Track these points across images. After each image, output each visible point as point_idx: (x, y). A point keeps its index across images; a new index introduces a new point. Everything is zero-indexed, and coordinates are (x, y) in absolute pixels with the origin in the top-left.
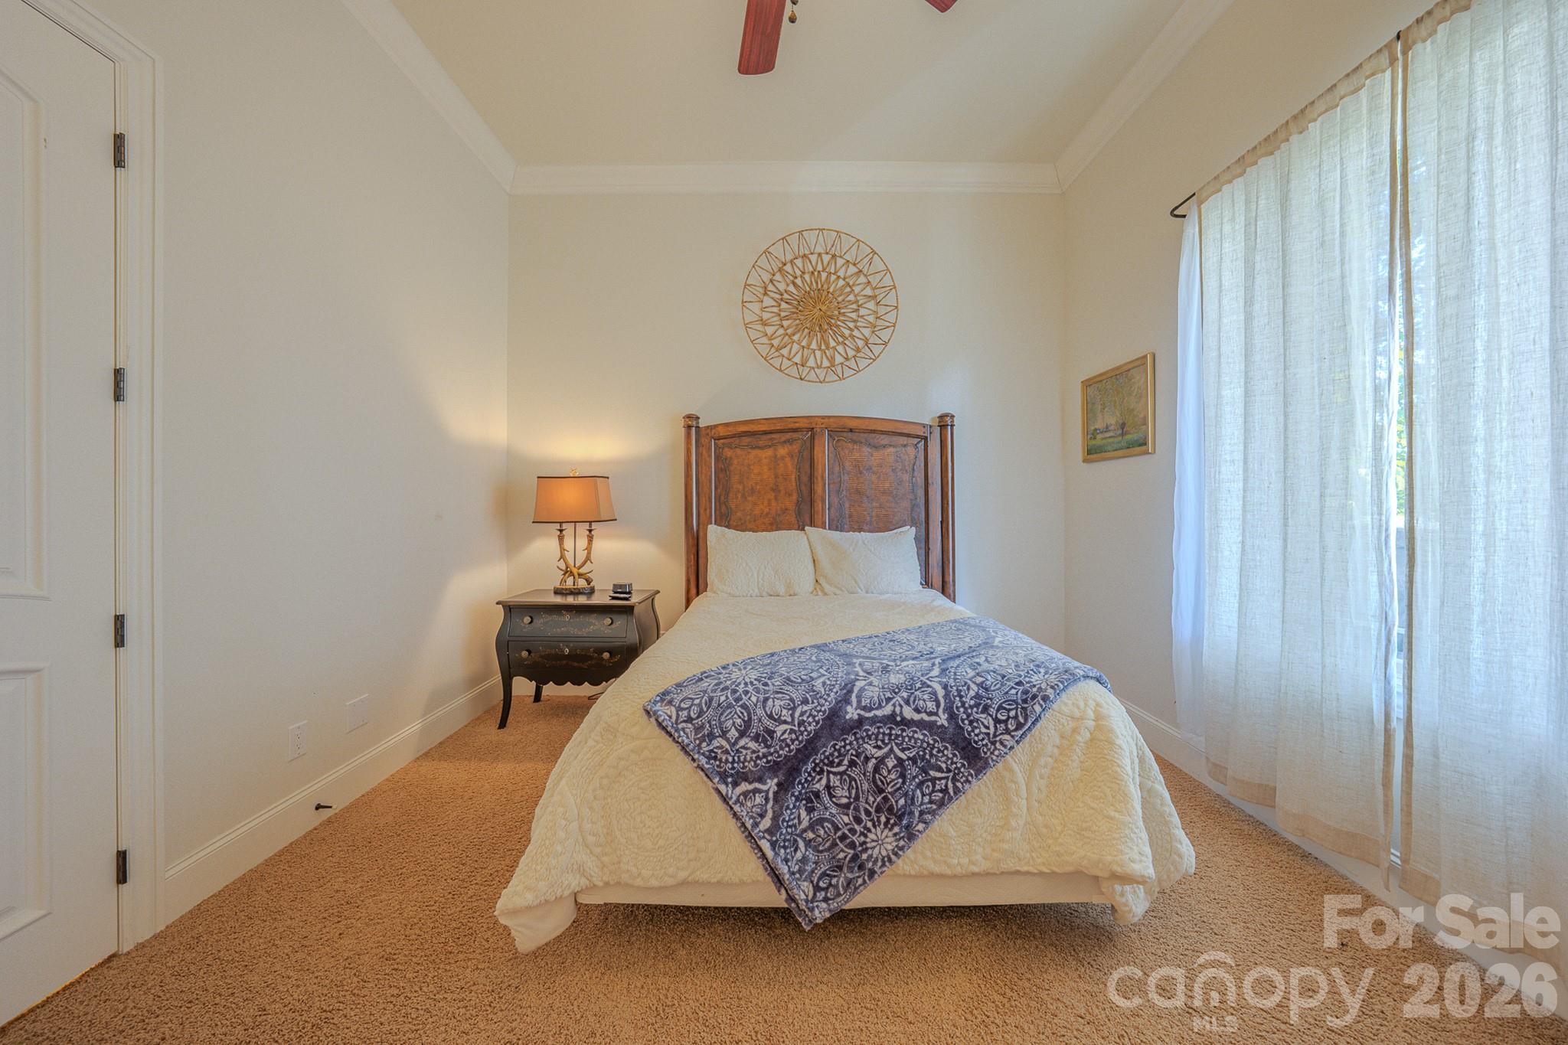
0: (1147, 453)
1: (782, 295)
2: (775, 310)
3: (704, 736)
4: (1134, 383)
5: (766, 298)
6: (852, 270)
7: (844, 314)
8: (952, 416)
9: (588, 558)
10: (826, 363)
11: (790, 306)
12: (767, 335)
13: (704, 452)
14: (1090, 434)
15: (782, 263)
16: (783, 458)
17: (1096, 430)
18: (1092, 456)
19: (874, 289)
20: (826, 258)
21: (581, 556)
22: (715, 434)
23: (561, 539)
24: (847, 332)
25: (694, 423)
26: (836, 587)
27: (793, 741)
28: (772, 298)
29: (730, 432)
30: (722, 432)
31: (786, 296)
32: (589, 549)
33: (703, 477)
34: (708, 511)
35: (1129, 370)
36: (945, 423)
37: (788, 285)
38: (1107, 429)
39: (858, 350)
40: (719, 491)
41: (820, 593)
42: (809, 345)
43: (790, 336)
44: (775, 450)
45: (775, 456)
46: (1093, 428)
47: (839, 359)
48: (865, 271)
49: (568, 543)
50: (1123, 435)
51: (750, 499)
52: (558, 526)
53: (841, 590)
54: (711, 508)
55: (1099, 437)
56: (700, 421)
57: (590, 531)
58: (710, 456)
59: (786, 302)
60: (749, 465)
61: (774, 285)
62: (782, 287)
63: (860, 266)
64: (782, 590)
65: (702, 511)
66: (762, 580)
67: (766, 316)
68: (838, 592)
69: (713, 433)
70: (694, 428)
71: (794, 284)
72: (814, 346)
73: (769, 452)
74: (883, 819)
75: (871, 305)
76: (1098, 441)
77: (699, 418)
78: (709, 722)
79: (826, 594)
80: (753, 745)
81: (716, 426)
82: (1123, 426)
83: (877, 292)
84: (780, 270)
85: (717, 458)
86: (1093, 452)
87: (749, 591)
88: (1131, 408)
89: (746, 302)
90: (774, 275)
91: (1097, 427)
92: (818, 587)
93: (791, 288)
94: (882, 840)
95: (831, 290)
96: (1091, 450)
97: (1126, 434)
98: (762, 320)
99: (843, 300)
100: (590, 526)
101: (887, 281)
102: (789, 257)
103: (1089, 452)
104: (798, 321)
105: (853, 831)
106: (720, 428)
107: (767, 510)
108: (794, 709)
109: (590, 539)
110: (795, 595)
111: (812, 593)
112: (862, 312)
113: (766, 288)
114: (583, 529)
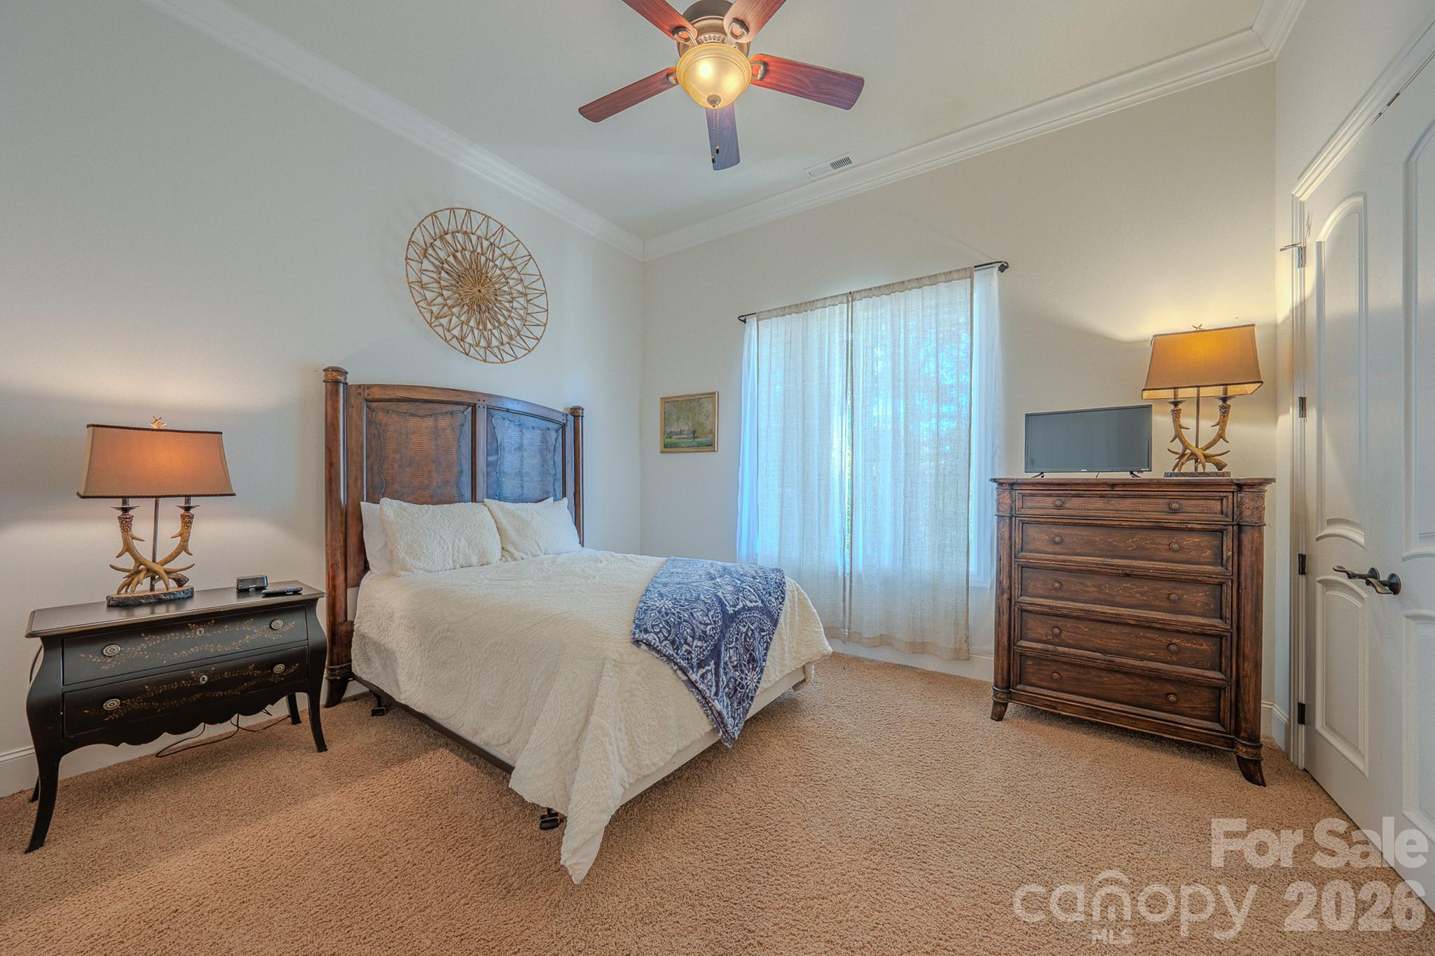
0: (715, 451)
1: (443, 263)
2: (435, 276)
3: (677, 646)
4: (704, 407)
5: (425, 261)
6: (507, 264)
7: (500, 302)
8: (583, 409)
9: (183, 548)
10: (483, 343)
11: (450, 278)
12: (426, 299)
13: (354, 414)
14: (666, 434)
15: (444, 231)
16: (444, 429)
17: (671, 432)
18: (666, 449)
19: (526, 287)
20: (486, 244)
21: (168, 543)
22: (368, 395)
23: (125, 523)
24: (502, 319)
25: (342, 379)
26: (522, 552)
27: (715, 634)
28: (432, 263)
29: (388, 395)
30: (378, 394)
31: (446, 266)
32: (184, 535)
33: (353, 442)
34: (359, 482)
35: (700, 399)
36: (576, 413)
37: (449, 256)
38: (681, 432)
39: (511, 338)
40: (372, 460)
41: (509, 559)
42: (468, 321)
43: (449, 308)
44: (436, 420)
45: (436, 427)
46: (669, 431)
47: (495, 343)
48: (519, 268)
49: (142, 528)
50: (694, 438)
51: (408, 469)
52: (119, 503)
53: (527, 554)
54: (362, 479)
55: (674, 437)
56: (348, 375)
57: (187, 509)
58: (362, 420)
59: (447, 273)
60: (407, 435)
61: (434, 250)
62: (442, 255)
63: (516, 263)
64: (474, 560)
65: (351, 483)
66: (458, 552)
67: (425, 279)
68: (524, 556)
69: (366, 394)
70: (342, 385)
71: (455, 257)
72: (472, 323)
73: (429, 422)
74: (751, 666)
75: (522, 300)
76: (674, 439)
77: (347, 373)
78: (677, 636)
79: (515, 559)
80: (699, 644)
81: (369, 387)
82: (694, 432)
83: (528, 291)
84: (441, 237)
85: (369, 423)
86: (669, 446)
87: (444, 565)
88: (701, 421)
89: (410, 259)
90: (435, 240)
91: (673, 430)
92: (506, 554)
93: (451, 259)
94: (751, 677)
95: (489, 275)
96: (667, 445)
97: (697, 437)
98: (421, 282)
99: (500, 289)
100: (187, 501)
101: (539, 285)
102: (452, 228)
103: (666, 446)
104: (457, 295)
105: (742, 679)
106: (374, 389)
107: (426, 482)
108: (707, 615)
109: (187, 520)
110: (487, 564)
111: (501, 559)
112: (515, 304)
113: (426, 250)
114: (172, 508)
